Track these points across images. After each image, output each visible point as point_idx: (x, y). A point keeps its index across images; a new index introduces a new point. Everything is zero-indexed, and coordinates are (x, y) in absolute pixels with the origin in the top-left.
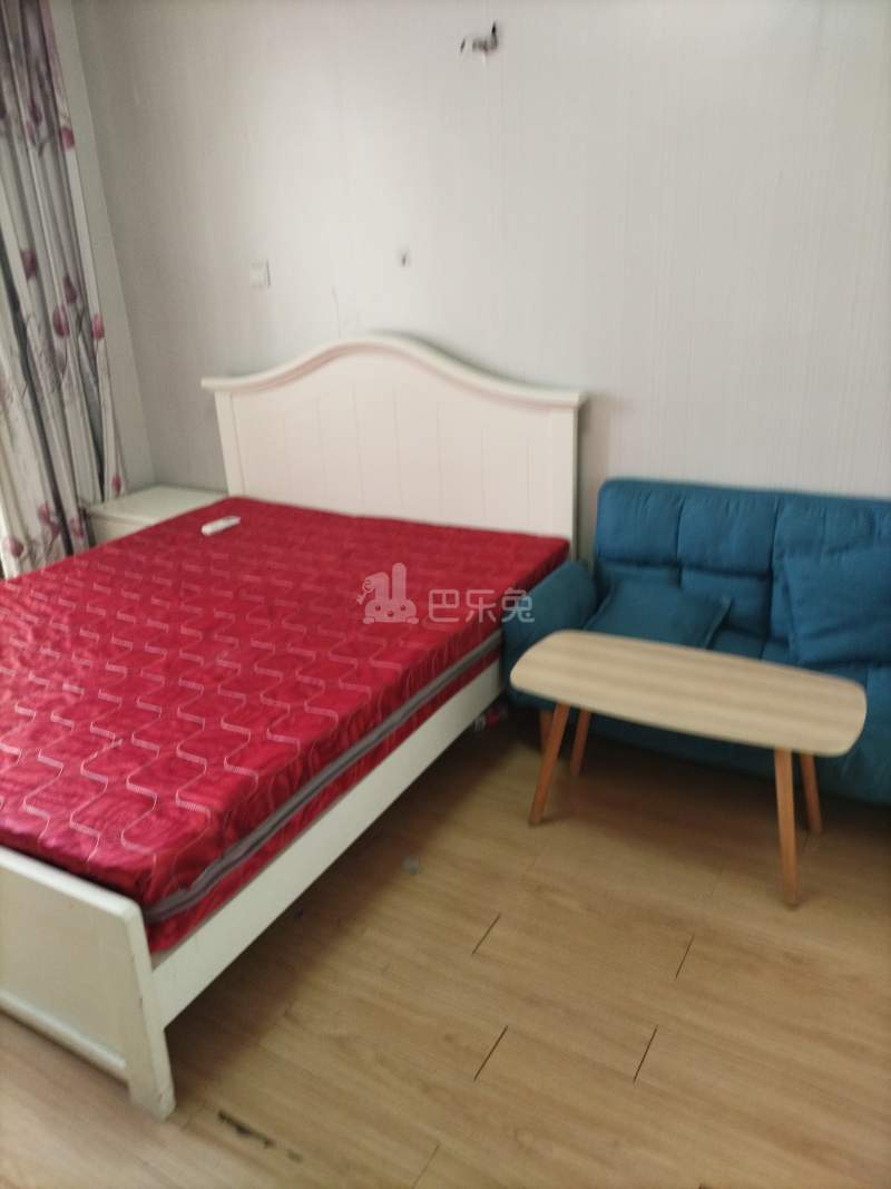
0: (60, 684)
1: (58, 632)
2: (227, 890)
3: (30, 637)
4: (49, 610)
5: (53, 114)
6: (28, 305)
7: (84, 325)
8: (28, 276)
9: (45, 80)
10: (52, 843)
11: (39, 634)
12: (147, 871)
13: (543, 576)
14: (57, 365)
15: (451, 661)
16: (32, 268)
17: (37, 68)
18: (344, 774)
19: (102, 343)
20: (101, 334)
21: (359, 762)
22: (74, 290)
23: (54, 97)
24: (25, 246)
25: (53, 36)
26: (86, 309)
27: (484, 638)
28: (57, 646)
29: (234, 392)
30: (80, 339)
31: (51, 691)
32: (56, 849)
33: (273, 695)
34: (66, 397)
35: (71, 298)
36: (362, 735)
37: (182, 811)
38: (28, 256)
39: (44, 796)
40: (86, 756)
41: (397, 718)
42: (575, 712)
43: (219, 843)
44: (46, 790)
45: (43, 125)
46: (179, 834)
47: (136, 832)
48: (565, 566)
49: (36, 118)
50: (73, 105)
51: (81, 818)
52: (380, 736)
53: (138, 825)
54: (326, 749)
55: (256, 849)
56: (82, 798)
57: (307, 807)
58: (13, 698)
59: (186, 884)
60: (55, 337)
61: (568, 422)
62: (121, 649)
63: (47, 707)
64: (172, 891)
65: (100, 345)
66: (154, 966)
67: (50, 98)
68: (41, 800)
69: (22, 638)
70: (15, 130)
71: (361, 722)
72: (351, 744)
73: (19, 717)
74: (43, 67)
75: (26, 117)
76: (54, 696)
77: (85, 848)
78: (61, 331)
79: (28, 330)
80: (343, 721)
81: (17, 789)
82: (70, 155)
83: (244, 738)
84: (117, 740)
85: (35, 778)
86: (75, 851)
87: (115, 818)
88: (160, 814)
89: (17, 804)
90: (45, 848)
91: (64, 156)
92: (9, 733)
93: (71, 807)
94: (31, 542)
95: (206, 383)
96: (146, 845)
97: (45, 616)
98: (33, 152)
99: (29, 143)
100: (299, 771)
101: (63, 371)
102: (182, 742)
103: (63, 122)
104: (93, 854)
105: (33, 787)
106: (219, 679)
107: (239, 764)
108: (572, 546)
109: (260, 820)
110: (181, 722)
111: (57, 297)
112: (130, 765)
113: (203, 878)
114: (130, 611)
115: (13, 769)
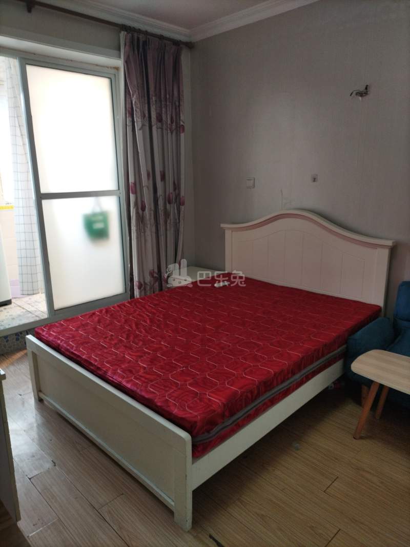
0: (160, 342)
1: (159, 321)
2: (223, 438)
3: (148, 322)
4: (155, 311)
5: (178, 119)
6: (160, 192)
7: (178, 200)
8: (161, 181)
9: (178, 108)
10: (159, 404)
11: (152, 321)
12: (196, 422)
13: (368, 323)
14: (167, 215)
15: (323, 355)
16: (163, 177)
17: (175, 103)
18: (273, 397)
19: (183, 207)
20: (183, 204)
21: (279, 394)
22: (177, 186)
23: (180, 114)
24: (162, 170)
25: (183, 91)
26: (179, 194)
27: (338, 347)
28: (158, 326)
29: (233, 230)
30: (175, 205)
31: (157, 344)
32: (161, 407)
33: (245, 359)
34: (168, 227)
35: (175, 189)
36: (282, 382)
37: (210, 400)
38: (162, 173)
39: (156, 385)
40: (171, 372)
41: (297, 377)
42: (381, 387)
43: (223, 416)
44: (157, 383)
45: (174, 124)
46: (209, 409)
47: (192, 405)
48: (380, 319)
49: (172, 122)
50: (186, 117)
51: (170, 396)
52: (289, 384)
53: (192, 403)
54: (267, 385)
55: (236, 423)
56: (171, 388)
57: (256, 409)
58: (143, 344)
59: (208, 431)
60: (168, 205)
61: (386, 253)
62: (183, 331)
63: (156, 350)
64: (203, 433)
65: (182, 208)
66: (193, 463)
67: (178, 115)
68: (155, 386)
69: (146, 322)
70: (164, 127)
71: (283, 376)
72: (277, 385)
73: (145, 353)
74: (177, 103)
75: (169, 122)
76: (158, 346)
77: (172, 408)
78: (170, 203)
79: (159, 201)
80: (275, 375)
81: (146, 381)
82: (182, 135)
83: (234, 375)
84: (183, 367)
85: (152, 377)
86: (168, 409)
87: (183, 399)
88: (201, 400)
89: (146, 387)
90: (157, 406)
91: (180, 136)
92: (142, 358)
93: (167, 391)
94: (145, 284)
95: (222, 225)
96: (196, 412)
97: (154, 314)
98: (169, 134)
99: (169, 131)
100: (256, 392)
101: (168, 218)
102: (209, 372)
103: (182, 123)
104: (175, 411)
105: (152, 381)
106: (223, 348)
107: (231, 385)
108: (383, 310)
109: (238, 411)
110: (208, 364)
111: (170, 189)
112: (188, 378)
113: (216, 429)
114: (186, 316)
115: (144, 373)
